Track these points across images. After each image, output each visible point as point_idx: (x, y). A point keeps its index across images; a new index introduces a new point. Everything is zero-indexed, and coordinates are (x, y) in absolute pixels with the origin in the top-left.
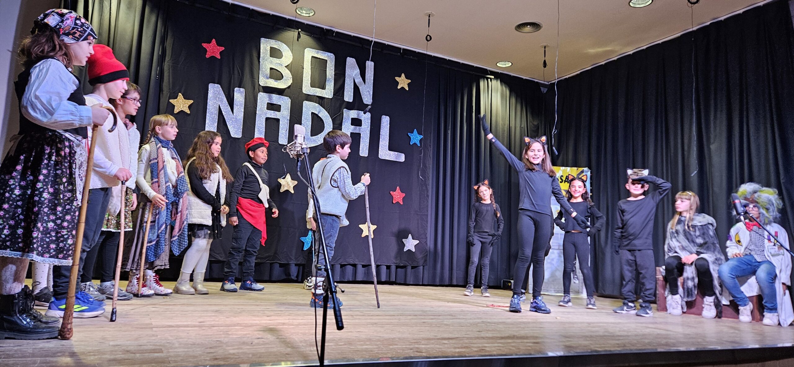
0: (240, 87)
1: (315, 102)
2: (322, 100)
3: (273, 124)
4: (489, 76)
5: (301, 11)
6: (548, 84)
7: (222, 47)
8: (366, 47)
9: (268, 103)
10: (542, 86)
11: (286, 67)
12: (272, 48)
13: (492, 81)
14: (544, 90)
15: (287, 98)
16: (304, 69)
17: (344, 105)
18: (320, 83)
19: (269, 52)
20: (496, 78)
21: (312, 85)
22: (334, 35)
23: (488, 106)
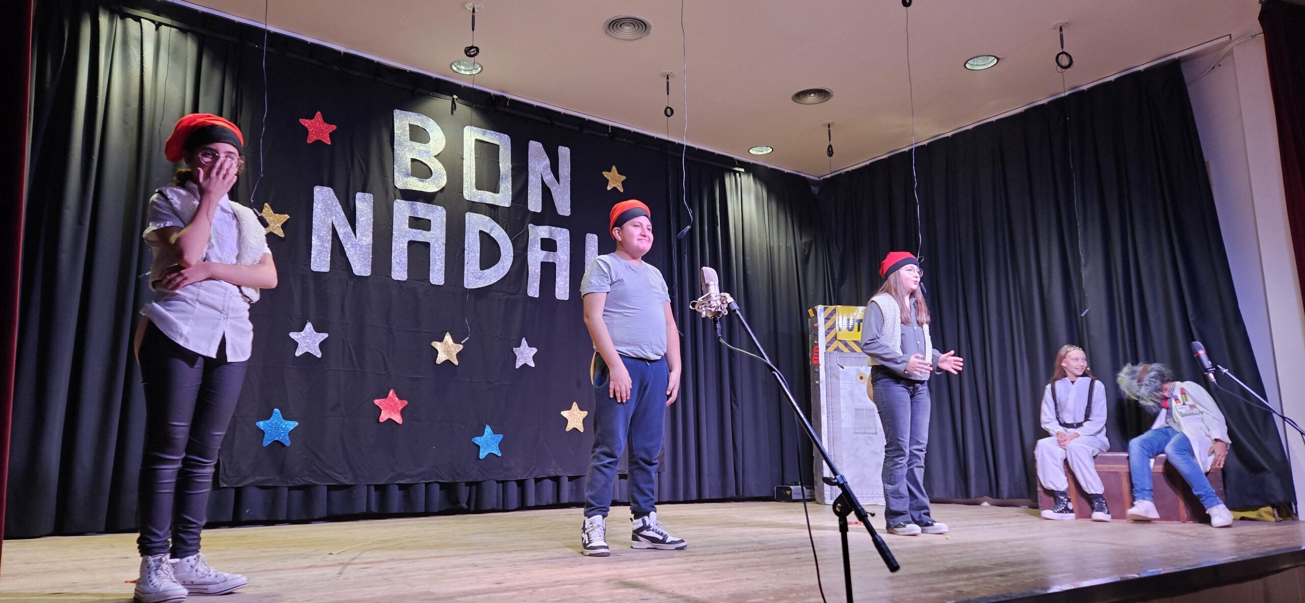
0: (364, 191)
1: (485, 214)
2: (495, 210)
3: (419, 251)
4: (737, 169)
5: (459, 67)
6: (820, 181)
7: (334, 124)
8: (558, 124)
9: (410, 217)
10: (812, 185)
11: (435, 156)
12: (410, 125)
13: (742, 176)
14: (815, 190)
15: (440, 208)
16: (464, 160)
17: (529, 218)
18: (489, 181)
19: (408, 133)
20: (748, 171)
21: (479, 187)
22: (508, 104)
23: (739, 215)
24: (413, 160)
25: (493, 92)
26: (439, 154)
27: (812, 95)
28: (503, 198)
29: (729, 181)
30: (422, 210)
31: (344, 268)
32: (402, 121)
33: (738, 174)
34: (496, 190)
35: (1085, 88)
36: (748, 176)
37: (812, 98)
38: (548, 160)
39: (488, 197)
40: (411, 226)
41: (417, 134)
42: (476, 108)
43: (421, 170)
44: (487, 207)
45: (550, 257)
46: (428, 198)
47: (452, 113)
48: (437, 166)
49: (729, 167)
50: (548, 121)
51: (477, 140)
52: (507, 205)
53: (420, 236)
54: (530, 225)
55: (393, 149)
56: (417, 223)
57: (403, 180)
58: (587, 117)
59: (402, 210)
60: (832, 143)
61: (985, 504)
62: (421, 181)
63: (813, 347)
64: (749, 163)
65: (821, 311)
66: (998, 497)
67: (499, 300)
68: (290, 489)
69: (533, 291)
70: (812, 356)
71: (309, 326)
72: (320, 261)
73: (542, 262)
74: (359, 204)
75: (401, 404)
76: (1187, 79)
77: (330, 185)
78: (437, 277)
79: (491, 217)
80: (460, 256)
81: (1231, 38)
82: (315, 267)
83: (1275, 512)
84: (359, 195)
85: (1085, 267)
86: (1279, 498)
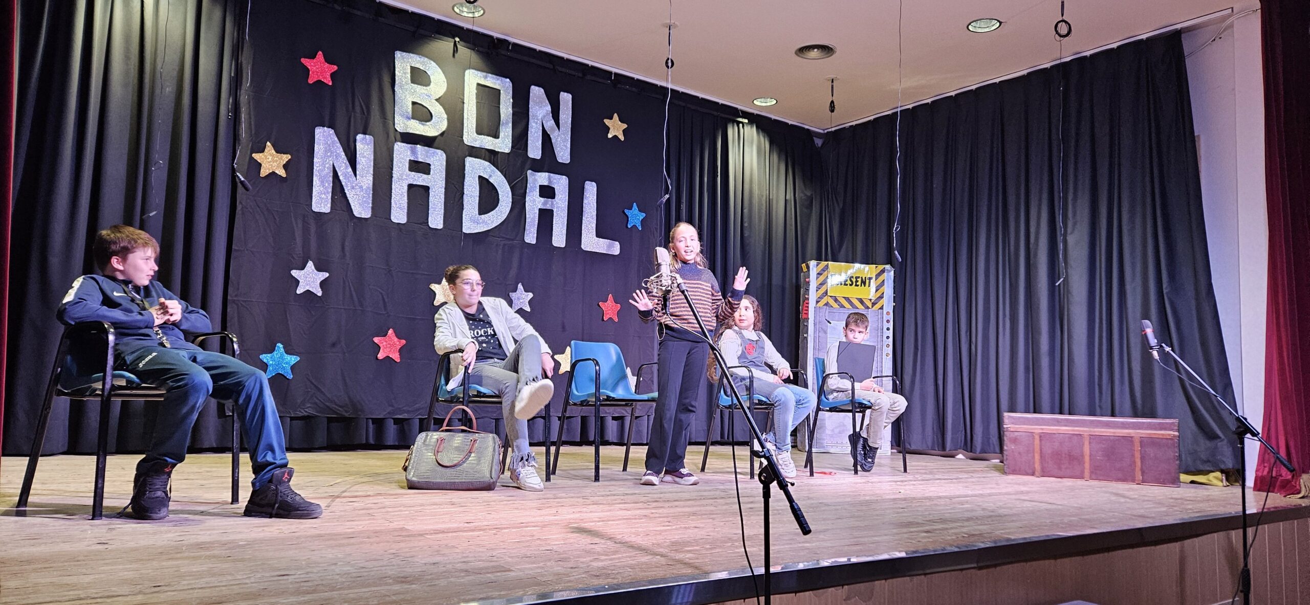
0: (365, 133)
1: (484, 159)
2: (494, 156)
3: (419, 195)
4: (740, 120)
5: (461, 8)
6: (824, 134)
7: (334, 65)
8: (560, 69)
9: (410, 160)
10: (816, 137)
11: (437, 100)
12: (413, 69)
13: (745, 127)
14: (819, 142)
15: (439, 152)
16: (465, 105)
17: (527, 166)
18: (490, 127)
19: (409, 76)
20: (751, 122)
21: (479, 132)
22: (510, 48)
23: (740, 168)
24: (414, 103)
25: (496, 35)
26: (440, 98)
27: (816, 50)
28: (503, 144)
29: (731, 131)
30: (422, 153)
31: (345, 210)
32: (404, 63)
33: (741, 125)
34: (496, 136)
35: (1088, 54)
36: (751, 127)
37: (815, 53)
38: (550, 107)
39: (487, 142)
40: (411, 169)
41: (419, 77)
42: (478, 51)
43: (421, 113)
44: (487, 153)
45: (548, 204)
46: (428, 142)
47: (454, 56)
48: (438, 111)
49: (731, 117)
50: (551, 67)
51: (478, 85)
52: (507, 150)
53: (419, 179)
54: (529, 172)
55: (394, 91)
56: (418, 167)
57: (404, 124)
58: (590, 63)
59: (402, 153)
60: (834, 99)
61: (960, 456)
62: (423, 124)
63: (804, 302)
64: (753, 114)
65: (814, 266)
66: (971, 452)
67: (497, 245)
68: (292, 419)
69: (531, 237)
70: (802, 309)
71: (310, 264)
72: (321, 202)
73: (540, 210)
74: (359, 146)
75: (399, 343)
76: (1186, 50)
77: (330, 126)
78: (436, 220)
79: (490, 162)
80: (459, 201)
81: (1232, 11)
82: (316, 208)
83: (1224, 478)
84: (360, 137)
85: (1071, 233)
86: (1230, 464)
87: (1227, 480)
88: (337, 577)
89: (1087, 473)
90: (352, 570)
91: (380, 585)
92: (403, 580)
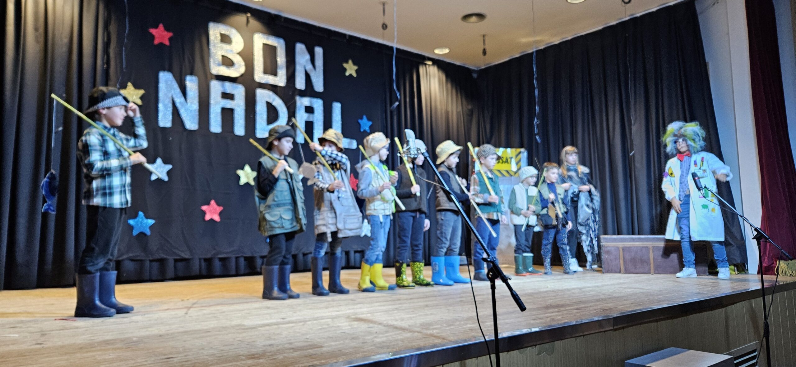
0: (192, 74)
1: (269, 91)
2: (276, 88)
4: (427, 62)
6: (478, 70)
7: (171, 32)
8: (314, 33)
9: (221, 92)
10: (473, 73)
11: (237, 54)
13: (430, 67)
14: (475, 75)
15: (240, 86)
16: (256, 56)
17: (297, 92)
19: (219, 38)
20: (434, 64)
22: (283, 20)
23: (428, 90)
24: (223, 56)
25: (273, 12)
26: (239, 52)
27: (474, 17)
28: (280, 80)
29: (422, 70)
30: (229, 87)
31: (181, 126)
32: (215, 30)
33: (427, 66)
34: (275, 75)
35: (638, 15)
36: (434, 67)
37: (474, 19)
38: (309, 56)
39: (270, 80)
40: (223, 98)
41: (225, 39)
42: (262, 22)
43: (228, 62)
44: (270, 86)
45: (311, 117)
46: (233, 80)
47: (247, 25)
48: (238, 61)
49: (421, 61)
50: (308, 31)
51: (263, 43)
52: (283, 85)
53: (228, 104)
54: (297, 98)
55: (209, 49)
56: (227, 96)
57: (217, 69)
58: (334, 29)
59: (216, 87)
60: (485, 48)
62: (229, 69)
64: (435, 58)
68: (151, 261)
69: (301, 138)
71: (159, 160)
72: (165, 120)
73: (306, 121)
74: (188, 83)
75: (219, 209)
76: (698, 10)
77: (170, 70)
78: (240, 129)
79: (273, 92)
80: (253, 118)
82: (161, 124)
83: (736, 269)
84: (188, 77)
85: (634, 125)
86: (738, 260)
87: (738, 271)
88: (207, 357)
89: (652, 270)
90: (215, 352)
91: (237, 361)
92: (253, 356)
